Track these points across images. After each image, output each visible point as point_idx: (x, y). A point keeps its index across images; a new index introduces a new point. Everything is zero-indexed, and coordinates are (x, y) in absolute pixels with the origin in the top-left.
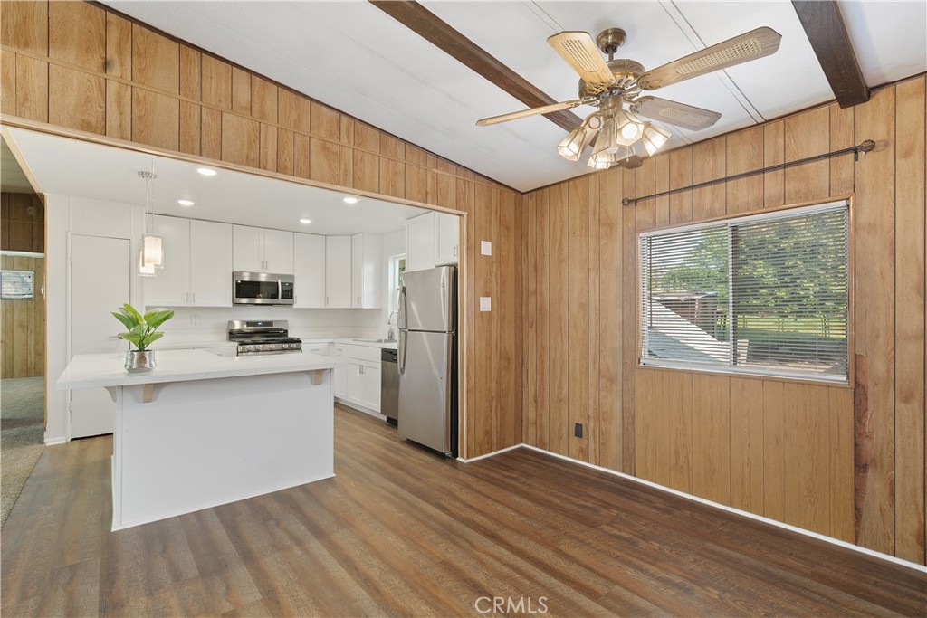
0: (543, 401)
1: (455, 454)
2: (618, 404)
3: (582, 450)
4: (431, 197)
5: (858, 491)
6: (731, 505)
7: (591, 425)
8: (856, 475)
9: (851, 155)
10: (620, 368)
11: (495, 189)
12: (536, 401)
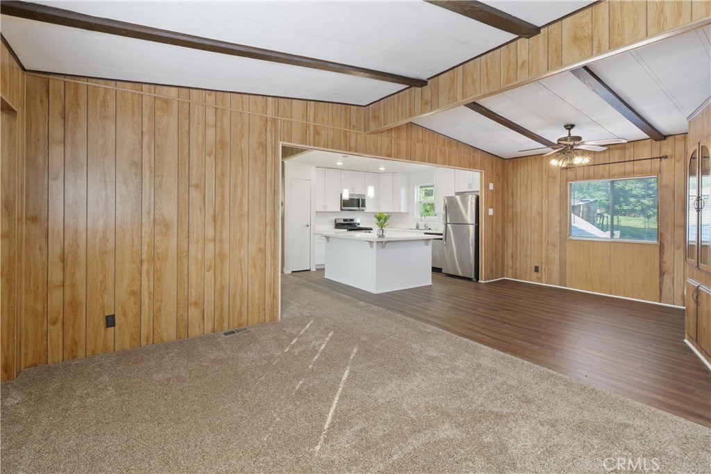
0: (516, 257)
1: (478, 279)
2: (557, 256)
3: (538, 278)
4: (472, 166)
5: (661, 283)
6: (611, 294)
7: (543, 266)
8: (660, 277)
9: (659, 159)
10: (559, 241)
11: (495, 158)
12: (512, 257)
